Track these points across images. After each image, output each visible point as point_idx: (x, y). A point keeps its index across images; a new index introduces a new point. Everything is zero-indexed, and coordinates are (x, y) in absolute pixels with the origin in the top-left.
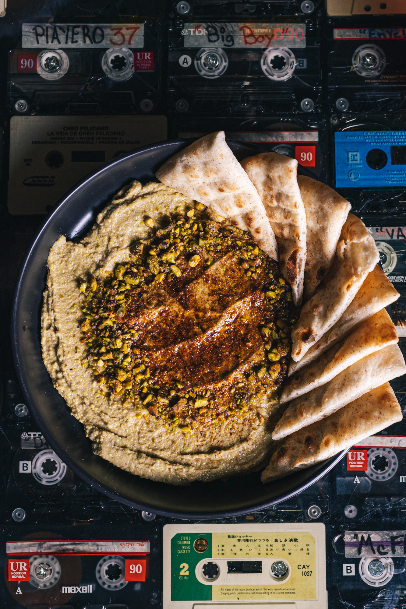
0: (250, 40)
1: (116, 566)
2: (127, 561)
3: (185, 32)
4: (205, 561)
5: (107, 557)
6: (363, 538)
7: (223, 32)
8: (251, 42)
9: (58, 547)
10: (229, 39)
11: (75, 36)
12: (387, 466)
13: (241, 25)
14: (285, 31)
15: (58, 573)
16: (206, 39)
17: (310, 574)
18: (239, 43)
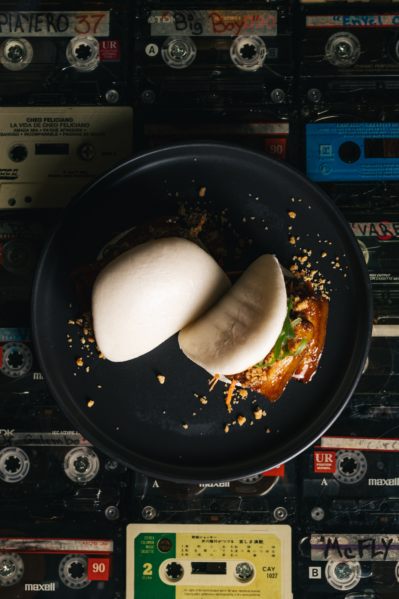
0: (219, 28)
1: (80, 564)
2: (90, 560)
3: (151, 20)
4: (169, 561)
5: (70, 555)
6: (329, 541)
7: (191, 20)
8: (220, 30)
9: (21, 544)
10: (197, 27)
11: (38, 24)
12: (356, 469)
13: (210, 12)
14: (255, 18)
15: (21, 570)
16: (174, 27)
17: (275, 576)
18: (208, 31)
